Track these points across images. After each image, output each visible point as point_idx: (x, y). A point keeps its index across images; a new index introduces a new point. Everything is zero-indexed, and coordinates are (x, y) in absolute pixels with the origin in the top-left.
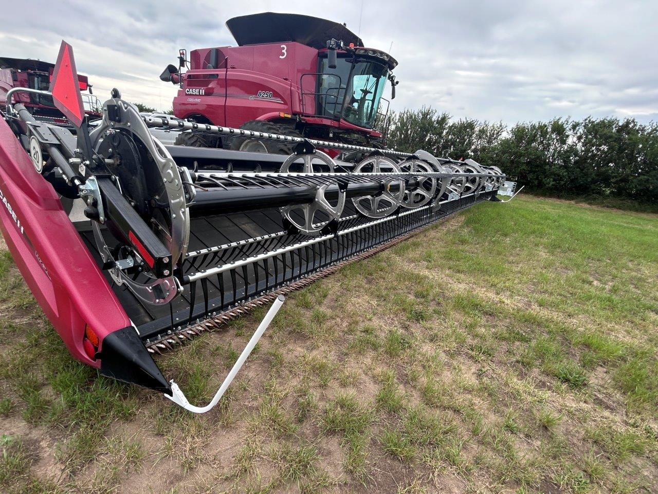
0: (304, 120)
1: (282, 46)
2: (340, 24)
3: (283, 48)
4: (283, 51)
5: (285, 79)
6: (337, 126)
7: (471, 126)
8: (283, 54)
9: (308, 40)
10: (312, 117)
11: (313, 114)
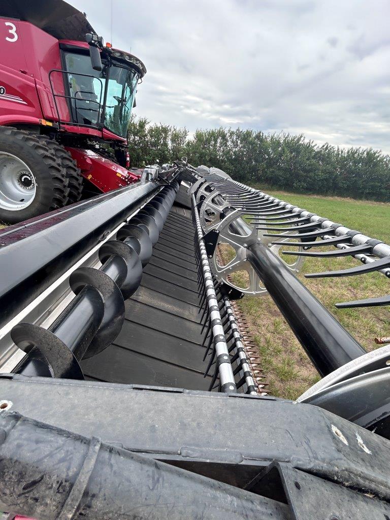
0: (64, 128)
1: (7, 24)
2: (81, 13)
3: (11, 28)
4: (10, 31)
5: (22, 72)
6: (101, 136)
7: (165, 130)
8: (12, 36)
9: (44, 23)
10: (68, 124)
11: (69, 120)
